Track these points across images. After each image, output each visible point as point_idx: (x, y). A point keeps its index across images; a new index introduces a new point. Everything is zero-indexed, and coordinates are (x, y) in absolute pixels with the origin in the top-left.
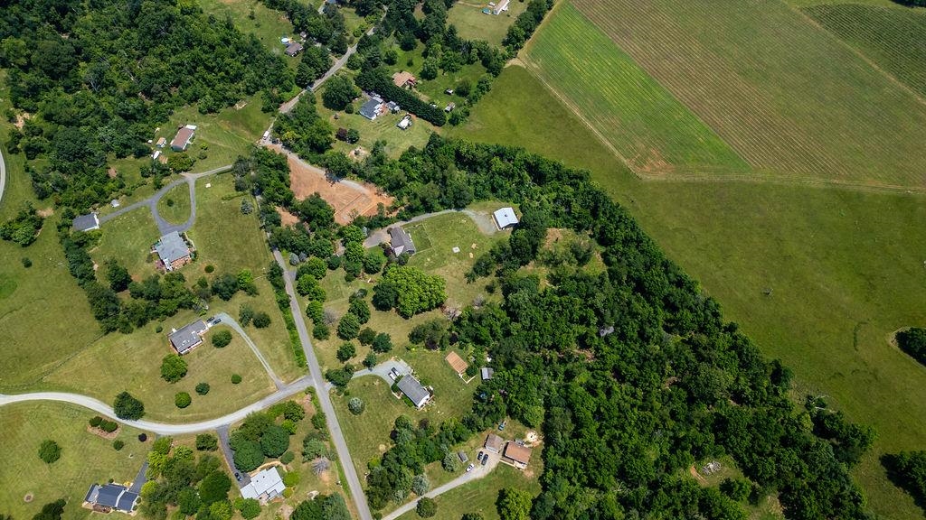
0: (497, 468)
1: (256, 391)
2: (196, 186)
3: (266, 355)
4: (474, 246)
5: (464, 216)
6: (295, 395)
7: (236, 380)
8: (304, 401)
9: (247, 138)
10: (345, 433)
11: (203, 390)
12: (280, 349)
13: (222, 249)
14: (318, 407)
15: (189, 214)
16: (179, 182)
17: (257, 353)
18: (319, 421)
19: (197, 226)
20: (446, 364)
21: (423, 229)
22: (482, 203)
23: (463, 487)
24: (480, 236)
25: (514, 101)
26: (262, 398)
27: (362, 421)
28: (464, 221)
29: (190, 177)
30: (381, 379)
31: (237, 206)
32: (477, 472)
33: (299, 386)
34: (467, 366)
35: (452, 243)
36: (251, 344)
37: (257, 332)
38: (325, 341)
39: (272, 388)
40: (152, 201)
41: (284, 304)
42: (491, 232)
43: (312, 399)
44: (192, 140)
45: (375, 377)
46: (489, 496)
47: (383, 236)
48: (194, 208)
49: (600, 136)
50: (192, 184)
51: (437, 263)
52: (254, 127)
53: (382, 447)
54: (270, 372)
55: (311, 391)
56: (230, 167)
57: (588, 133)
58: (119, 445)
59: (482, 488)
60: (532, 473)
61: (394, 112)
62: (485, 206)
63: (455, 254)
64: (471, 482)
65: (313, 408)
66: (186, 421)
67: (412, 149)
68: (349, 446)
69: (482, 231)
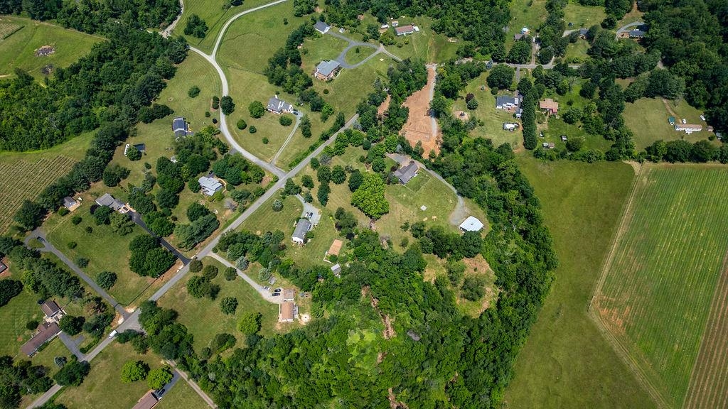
0: (274, 304)
1: (263, 153)
2: (377, 55)
3: (288, 146)
4: (434, 217)
5: (456, 200)
6: (269, 172)
7: (266, 142)
8: (268, 179)
10: (259, 209)
11: (253, 130)
12: (295, 151)
13: (343, 90)
14: (269, 187)
15: (357, 63)
16: (375, 46)
17: (286, 143)
18: (262, 192)
19: (351, 71)
20: (331, 241)
21: (427, 180)
22: (476, 206)
23: (253, 290)
24: (445, 217)
25: (594, 184)
26: (261, 159)
27: (271, 214)
28: (451, 201)
29: (382, 48)
30: (302, 211)
32: (266, 294)
33: (276, 172)
34: (337, 254)
35: (428, 202)
36: (291, 136)
37: (300, 134)
38: (312, 170)
39: (269, 160)
40: (355, 42)
41: (325, 138)
42: (453, 223)
43: (272, 182)
44: (407, 34)
45: (302, 207)
46: (254, 308)
47: (405, 161)
48: (362, 63)
49: (609, 261)
50: (377, 52)
51: (406, 202)
52: (441, 55)
53: (258, 233)
54: (278, 154)
55: (276, 180)
57: (604, 249)
58: (208, 115)
59: (257, 302)
60: (280, 328)
61: (514, 116)
62: (474, 209)
63: (419, 209)
64: (258, 293)
65: (266, 185)
66: (232, 134)
67: (489, 142)
68: (252, 215)
69: (451, 216)
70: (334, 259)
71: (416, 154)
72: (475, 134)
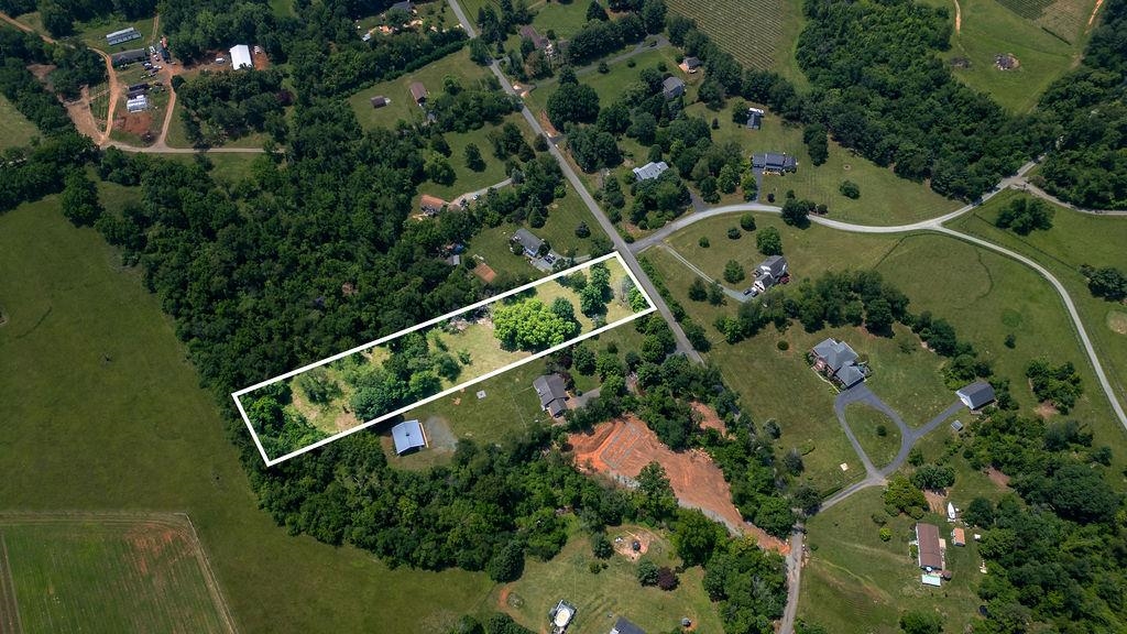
0: (454, 198)
1: (684, 237)
2: (861, 464)
3: (683, 267)
4: (457, 401)
6: (645, 236)
7: (705, 244)
8: (634, 231)
9: (826, 567)
10: (590, 213)
12: (670, 273)
13: (780, 375)
14: (618, 228)
15: (848, 420)
16: (892, 469)
18: (615, 220)
20: (497, 270)
24: (448, 413)
27: (576, 224)
28: (467, 433)
29: (879, 479)
30: (561, 254)
31: (787, 437)
32: (471, 196)
33: (643, 244)
34: (475, 270)
35: (488, 403)
39: (668, 241)
40: (912, 437)
42: (432, 418)
43: (627, 235)
44: (914, 550)
45: (567, 255)
46: (462, 182)
47: (578, 405)
48: (845, 428)
50: (869, 467)
51: (505, 377)
52: (823, 591)
53: (555, 206)
54: (673, 252)
55: (629, 241)
56: (827, 504)
58: (791, 195)
59: (467, 186)
60: (422, 196)
63: (482, 387)
64: (476, 190)
65: (624, 228)
68: (583, 204)
69: (444, 422)
70: (471, 264)
71: (583, 424)
72: (580, 545)
